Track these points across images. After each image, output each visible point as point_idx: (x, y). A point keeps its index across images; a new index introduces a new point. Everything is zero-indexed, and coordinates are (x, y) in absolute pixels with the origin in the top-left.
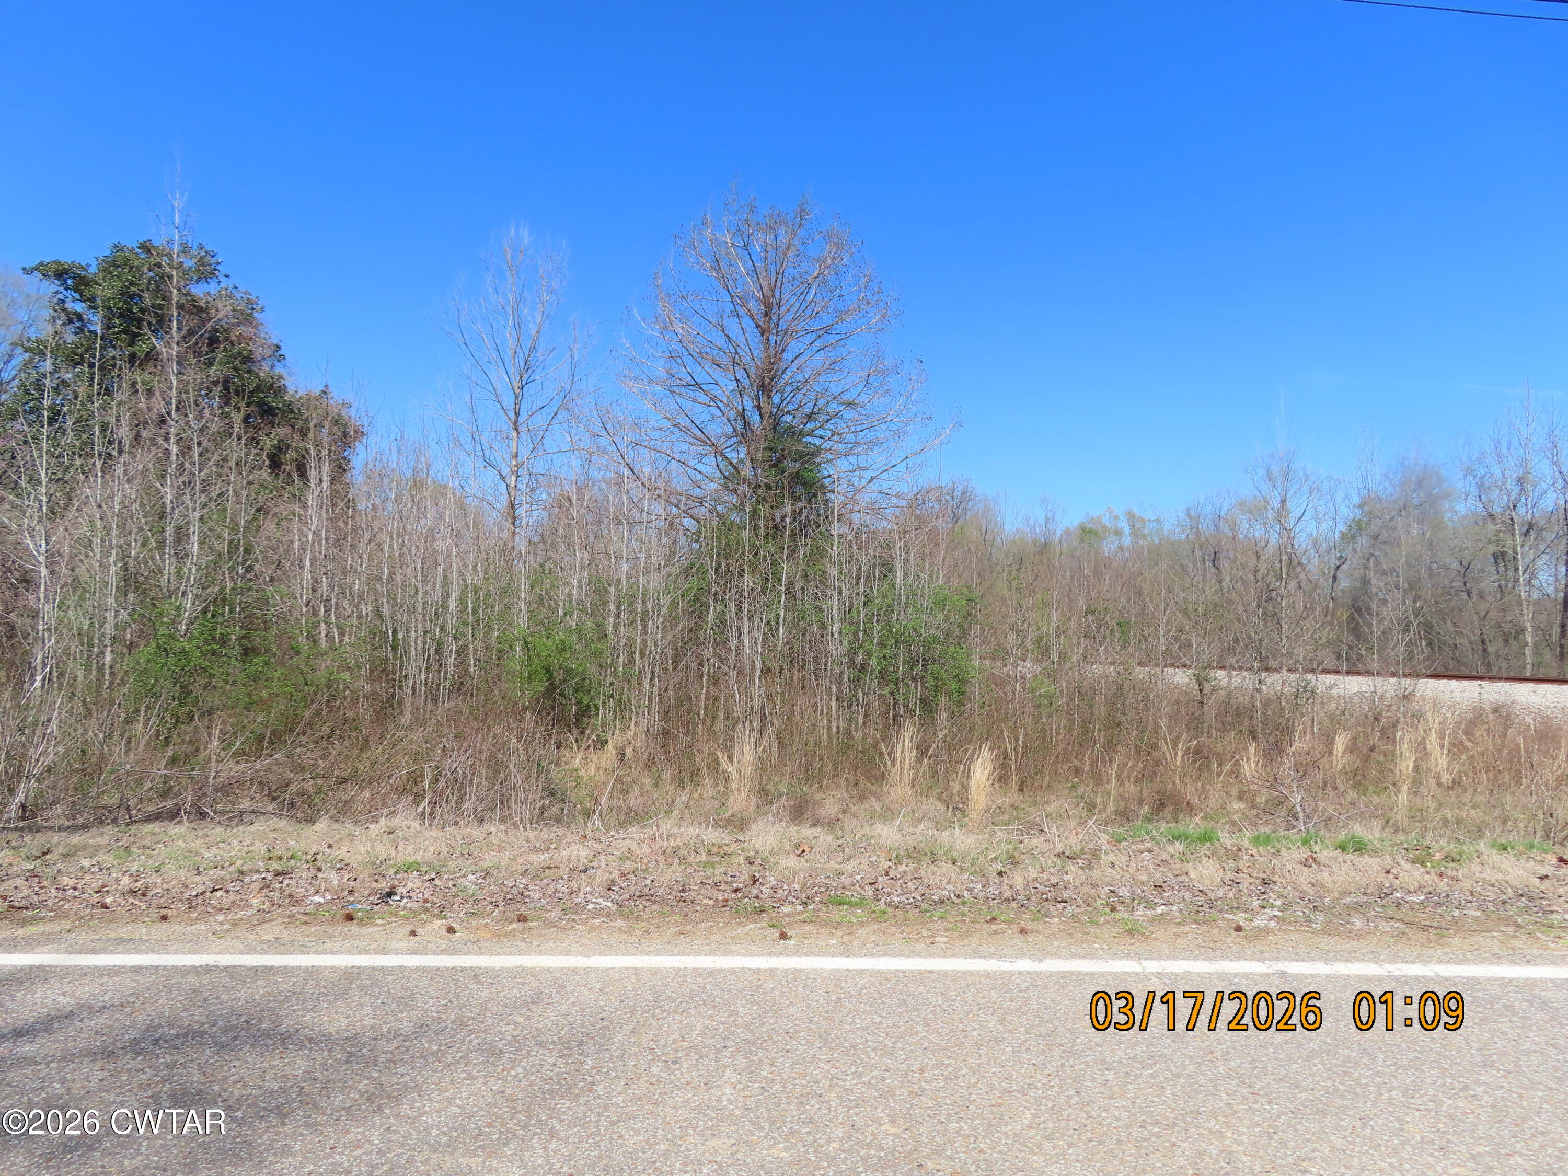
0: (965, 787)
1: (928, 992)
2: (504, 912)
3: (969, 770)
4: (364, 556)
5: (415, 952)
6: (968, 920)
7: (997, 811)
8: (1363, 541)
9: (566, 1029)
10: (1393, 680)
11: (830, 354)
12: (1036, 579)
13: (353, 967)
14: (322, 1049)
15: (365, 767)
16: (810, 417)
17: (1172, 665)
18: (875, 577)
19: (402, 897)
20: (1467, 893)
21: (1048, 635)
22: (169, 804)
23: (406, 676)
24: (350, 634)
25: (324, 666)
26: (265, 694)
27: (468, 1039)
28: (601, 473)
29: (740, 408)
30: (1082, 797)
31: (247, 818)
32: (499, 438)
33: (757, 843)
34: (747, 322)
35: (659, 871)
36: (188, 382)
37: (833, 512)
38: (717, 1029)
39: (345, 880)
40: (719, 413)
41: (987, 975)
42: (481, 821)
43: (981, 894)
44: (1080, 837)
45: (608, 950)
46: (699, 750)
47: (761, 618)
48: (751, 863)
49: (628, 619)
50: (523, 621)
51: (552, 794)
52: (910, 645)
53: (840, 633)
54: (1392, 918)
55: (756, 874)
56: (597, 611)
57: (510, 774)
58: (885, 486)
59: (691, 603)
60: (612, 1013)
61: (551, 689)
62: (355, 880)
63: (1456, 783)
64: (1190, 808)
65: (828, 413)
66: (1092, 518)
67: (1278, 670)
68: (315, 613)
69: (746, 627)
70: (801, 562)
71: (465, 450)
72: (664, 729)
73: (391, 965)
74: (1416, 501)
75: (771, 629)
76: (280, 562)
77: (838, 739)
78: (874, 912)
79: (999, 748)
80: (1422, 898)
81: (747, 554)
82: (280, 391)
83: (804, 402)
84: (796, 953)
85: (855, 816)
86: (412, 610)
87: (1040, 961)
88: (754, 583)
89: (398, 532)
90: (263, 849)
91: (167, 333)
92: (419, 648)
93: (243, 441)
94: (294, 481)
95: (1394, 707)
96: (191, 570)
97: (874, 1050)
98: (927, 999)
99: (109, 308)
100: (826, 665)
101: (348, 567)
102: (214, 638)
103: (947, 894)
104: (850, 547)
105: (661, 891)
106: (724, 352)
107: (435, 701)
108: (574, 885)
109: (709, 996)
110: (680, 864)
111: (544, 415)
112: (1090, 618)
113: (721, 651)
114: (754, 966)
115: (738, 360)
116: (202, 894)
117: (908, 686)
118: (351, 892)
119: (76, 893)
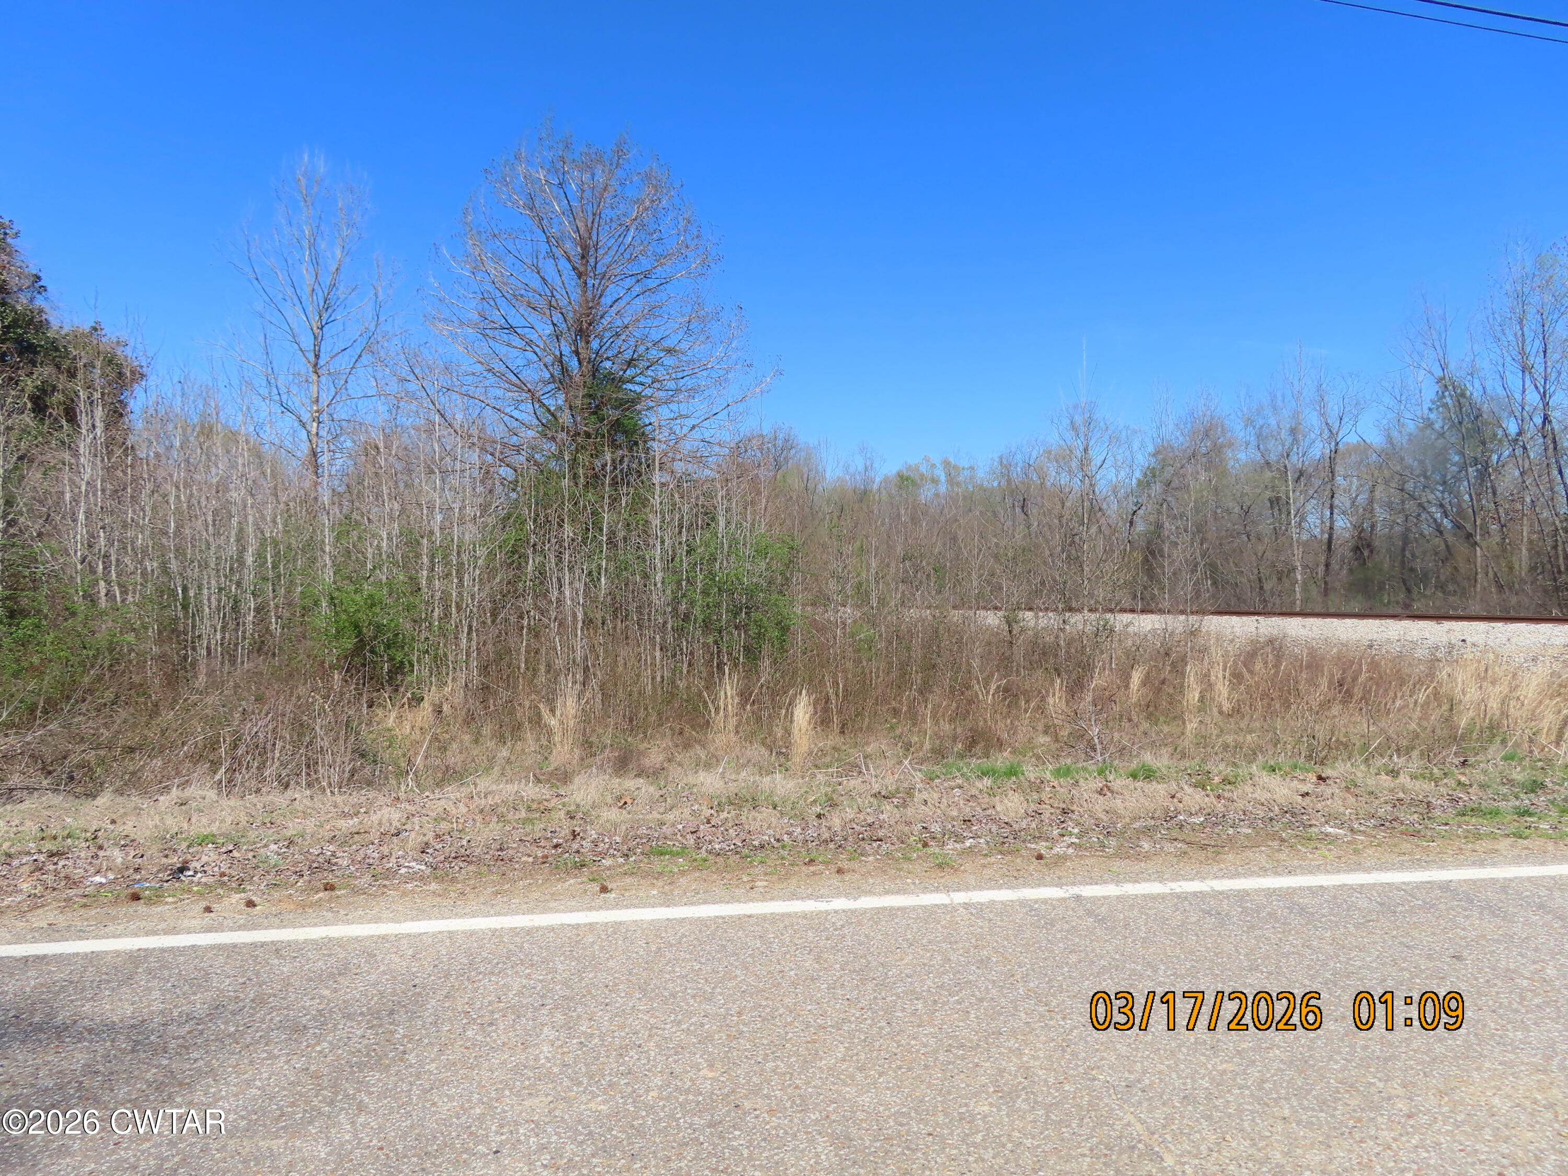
0: (788, 732)
1: (747, 936)
2: (310, 882)
3: (792, 713)
4: (147, 508)
5: (209, 930)
6: (787, 864)
7: (820, 753)
8: (1157, 488)
9: (376, 998)
10: (1182, 618)
11: (649, 299)
12: (855, 527)
13: (139, 950)
14: (104, 1040)
15: (156, 734)
16: (630, 363)
17: (984, 608)
18: (697, 525)
19: (196, 872)
20: (1241, 813)
21: (867, 581)
23: (199, 636)
24: (134, 593)
25: (104, 629)
26: (36, 659)
27: (269, 1017)
28: (410, 420)
29: (558, 353)
30: (900, 737)
31: (16, 795)
32: (297, 381)
33: (578, 797)
34: (564, 264)
35: (476, 830)
37: (654, 461)
38: (534, 988)
39: (130, 858)
40: (535, 358)
41: (805, 916)
42: (287, 786)
43: (800, 837)
44: (896, 776)
45: (421, 914)
46: (520, 704)
47: (582, 569)
48: (572, 818)
49: (442, 572)
50: (328, 576)
51: (363, 756)
52: (733, 594)
53: (663, 583)
54: (1175, 840)
55: (576, 829)
56: (409, 562)
57: (316, 737)
58: (707, 435)
59: (510, 554)
60: (424, 979)
61: (360, 645)
62: (142, 856)
63: (1237, 711)
64: (1000, 744)
65: (648, 360)
66: (910, 466)
67: (1080, 610)
68: (92, 571)
69: (567, 578)
70: (623, 511)
71: (260, 395)
72: (483, 684)
73: (182, 945)
74: (1204, 450)
75: (593, 578)
76: (49, 516)
77: (662, 688)
78: (695, 860)
79: (821, 692)
80: (1202, 819)
81: (566, 503)
82: (41, 326)
83: (623, 348)
84: (616, 906)
85: (680, 764)
86: (204, 565)
87: (855, 899)
88: (575, 534)
89: (185, 482)
90: (35, 829)
92: (213, 606)
94: (61, 426)
95: (1183, 643)
97: (693, 997)
98: (746, 943)
100: (649, 614)
101: (129, 520)
103: (767, 838)
104: (672, 495)
105: (478, 851)
106: (540, 295)
107: (233, 662)
108: (385, 850)
109: (527, 955)
110: (498, 822)
111: (347, 358)
112: (907, 563)
113: (542, 604)
114: (573, 922)
115: (554, 303)
117: (731, 634)
118: (137, 870)
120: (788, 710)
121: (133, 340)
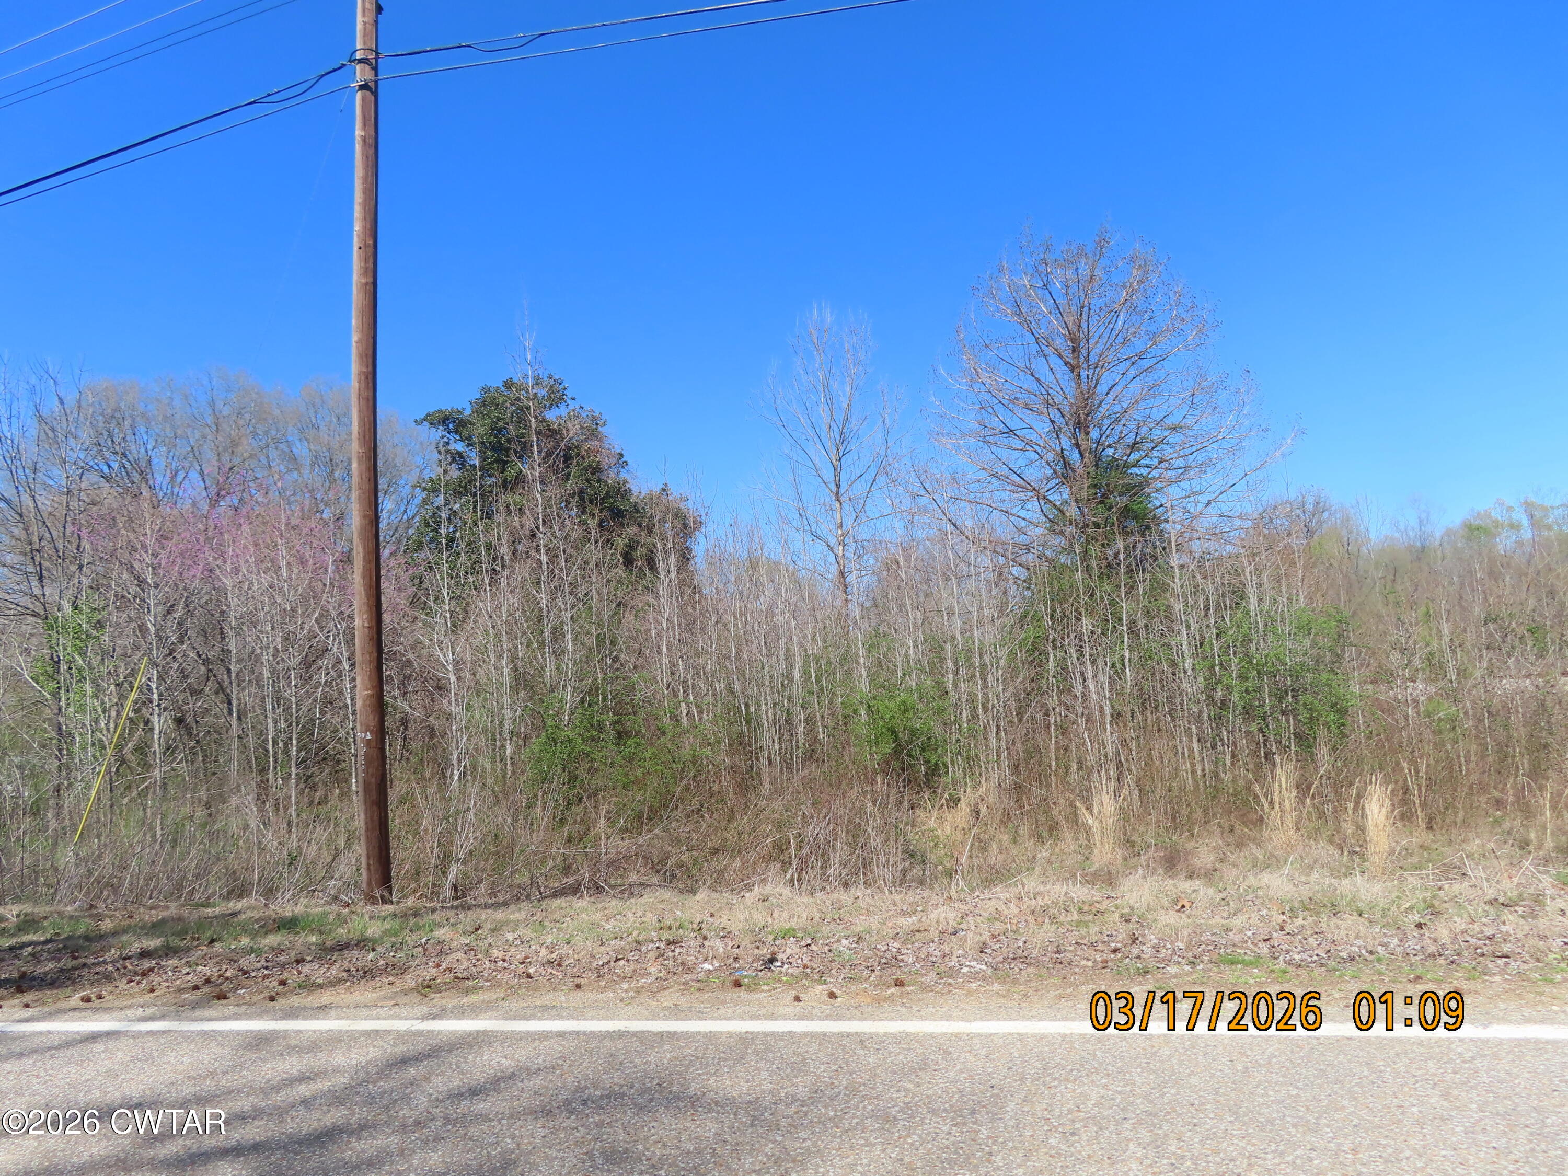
0: (1361, 829)
1: (1350, 1061)
2: (881, 977)
3: (1363, 807)
4: (713, 638)
5: (801, 1018)
6: (1386, 980)
7: (1404, 853)
9: (957, 1096)
11: (1147, 379)
12: (1416, 590)
13: (747, 1032)
14: (728, 1112)
15: (733, 838)
16: (1134, 447)
18: (1225, 606)
19: (783, 963)
21: (1440, 650)
22: (571, 880)
23: (761, 748)
24: (708, 712)
25: (688, 743)
26: (639, 773)
27: (861, 1105)
28: (925, 532)
29: (1058, 449)
30: (1509, 833)
31: (636, 890)
32: (823, 510)
33: (1131, 899)
34: (1055, 361)
35: (1031, 931)
36: (550, 498)
37: (1170, 542)
38: (1113, 1099)
39: (729, 948)
40: (1037, 457)
42: (846, 885)
43: (1398, 950)
44: (1515, 880)
45: (988, 1014)
46: (1054, 803)
47: (1105, 662)
48: (1128, 921)
49: (967, 674)
50: (864, 685)
51: (912, 856)
52: (1275, 676)
53: (1193, 669)
55: (1134, 932)
56: (935, 668)
57: (869, 837)
58: (1225, 509)
59: (1030, 653)
60: (1001, 1080)
61: (897, 751)
62: (738, 947)
65: (1152, 441)
66: (1478, 514)
68: (675, 695)
69: (1090, 672)
70: (1141, 598)
71: (794, 527)
72: (1016, 783)
73: (781, 1030)
75: (1117, 671)
76: (641, 650)
77: (1205, 782)
78: (1273, 971)
81: (1082, 597)
82: (625, 494)
83: (1125, 433)
85: (1235, 865)
86: (761, 684)
88: (1094, 626)
89: (741, 611)
90: (655, 919)
91: (529, 457)
92: (770, 720)
93: (600, 544)
94: (645, 575)
96: (568, 665)
97: (1295, 1126)
98: (1351, 1069)
99: (483, 443)
100: (1182, 704)
101: (700, 649)
102: (592, 726)
103: (1357, 950)
104: (1194, 577)
105: (1035, 953)
106: (1035, 395)
107: (790, 768)
108: (946, 948)
109: (1101, 1064)
110: (1051, 924)
111: (863, 483)
112: (1491, 626)
113: (1067, 699)
115: (1051, 402)
116: (607, 963)
117: (1278, 720)
118: (736, 959)
119: (506, 965)
120: (1357, 803)
121: (693, 495)
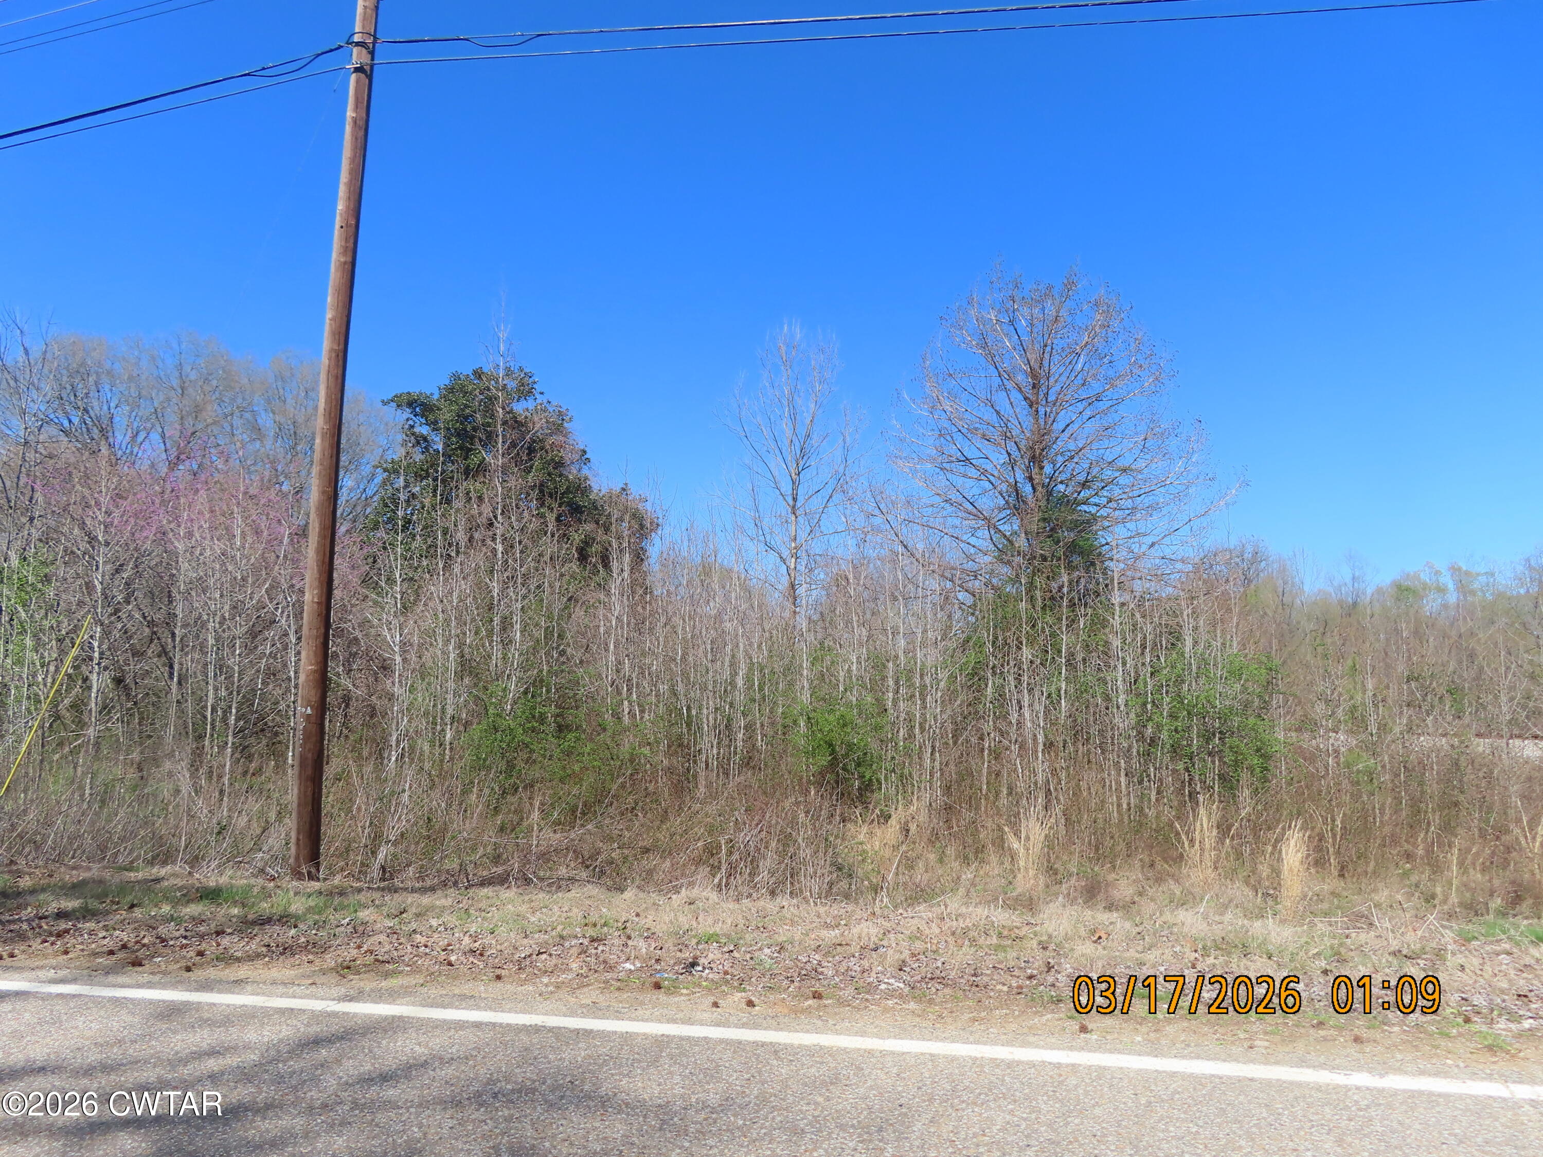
0: (1276, 872)
1: (1250, 1102)
2: (800, 988)
3: (1280, 851)
4: (661, 639)
5: (718, 1024)
6: (1291, 1024)
7: (1315, 898)
9: (865, 1113)
11: (1102, 421)
12: (1344, 644)
13: (663, 1035)
14: (638, 1115)
15: (665, 838)
16: (1084, 485)
17: (1519, 736)
18: (1161, 646)
19: (704, 968)
21: (1363, 704)
22: (500, 870)
23: (700, 751)
24: (650, 712)
25: (627, 744)
26: (577, 768)
27: (771, 1116)
28: (876, 551)
29: (1012, 481)
30: (1417, 886)
31: (564, 885)
32: (778, 522)
33: (1050, 927)
34: (1016, 396)
35: (950, 952)
36: (511, 489)
37: (1112, 580)
38: (1018, 1126)
39: (652, 949)
40: (990, 487)
41: (1318, 1088)
42: (773, 893)
44: (1419, 933)
45: (902, 1033)
46: (982, 826)
47: (1042, 691)
48: (1045, 948)
49: (907, 693)
50: (805, 697)
51: (840, 869)
52: (1204, 718)
53: (1126, 705)
55: (1050, 960)
56: (876, 686)
57: (799, 849)
58: (1168, 552)
59: (970, 677)
60: (909, 1099)
61: (834, 763)
62: (661, 949)
65: (1102, 480)
66: (1408, 575)
68: (619, 693)
69: (1027, 700)
70: (1081, 632)
71: (749, 537)
72: (946, 804)
73: (697, 1035)
75: (1053, 701)
76: (588, 646)
77: (1129, 816)
79: (1313, 829)
81: (1024, 626)
82: (585, 490)
83: (1076, 471)
84: (1098, 1048)
85: (1153, 900)
86: (704, 688)
87: (1381, 1076)
88: (1033, 655)
89: (690, 615)
90: (580, 916)
91: (494, 446)
92: (710, 725)
93: (556, 538)
94: (599, 572)
96: (515, 655)
98: (1250, 1110)
99: (448, 429)
100: (1113, 739)
101: (647, 649)
102: (534, 717)
104: (1133, 615)
105: (953, 974)
106: (994, 427)
107: (726, 774)
108: (866, 964)
109: (1009, 1090)
110: (970, 946)
111: (819, 498)
112: (1413, 684)
113: (1002, 725)
114: (1055, 1060)
115: (1008, 434)
116: (529, 956)
117: (1204, 761)
118: (658, 961)
119: (427, 950)
120: (1275, 847)
121: (652, 497)
